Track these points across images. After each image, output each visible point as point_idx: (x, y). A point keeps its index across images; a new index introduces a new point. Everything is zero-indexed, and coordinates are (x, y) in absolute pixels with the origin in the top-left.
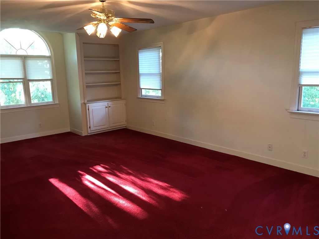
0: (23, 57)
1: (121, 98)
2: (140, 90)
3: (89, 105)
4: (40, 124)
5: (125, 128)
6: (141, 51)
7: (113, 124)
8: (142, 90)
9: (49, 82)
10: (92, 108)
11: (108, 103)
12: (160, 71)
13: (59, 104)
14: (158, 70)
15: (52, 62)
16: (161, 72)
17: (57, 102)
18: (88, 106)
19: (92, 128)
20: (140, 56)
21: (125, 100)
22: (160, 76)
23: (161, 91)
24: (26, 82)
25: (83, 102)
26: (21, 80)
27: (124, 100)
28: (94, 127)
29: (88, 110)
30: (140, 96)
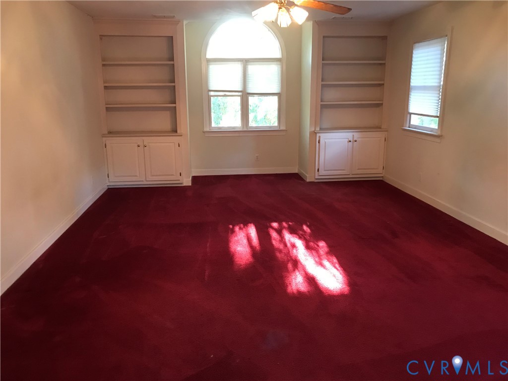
0: (244, 61)
1: (380, 128)
2: (409, 115)
3: (321, 135)
4: (257, 156)
5: (381, 179)
6: (417, 45)
7: (358, 169)
8: (412, 115)
9: (276, 98)
10: (326, 140)
11: (353, 135)
12: (440, 82)
13: (286, 130)
14: (437, 81)
15: (282, 68)
16: (442, 83)
17: (283, 128)
18: (320, 137)
19: (322, 172)
20: (414, 56)
21: (386, 131)
22: (438, 92)
23: (438, 119)
24: (245, 96)
25: (313, 130)
26: (240, 94)
27: (384, 131)
28: (325, 170)
29: (319, 143)
30: (408, 125)
